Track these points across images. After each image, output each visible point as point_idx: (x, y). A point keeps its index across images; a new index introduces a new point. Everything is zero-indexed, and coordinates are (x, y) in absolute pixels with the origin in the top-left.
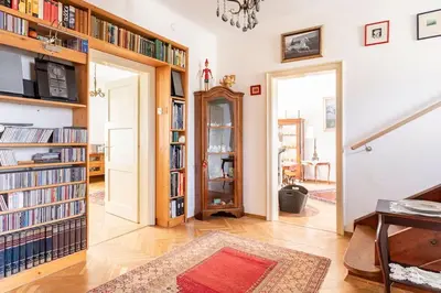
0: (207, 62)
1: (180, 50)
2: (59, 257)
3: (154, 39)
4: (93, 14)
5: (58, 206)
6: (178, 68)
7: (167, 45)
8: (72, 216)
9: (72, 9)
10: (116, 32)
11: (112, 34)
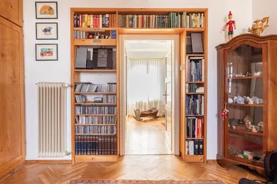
0: (230, 14)
1: (197, 13)
2: (102, 154)
3: (168, 13)
4: (120, 13)
5: (101, 126)
6: (194, 30)
7: (181, 13)
8: (109, 134)
9: (107, 16)
10: (135, 19)
11: (132, 21)
